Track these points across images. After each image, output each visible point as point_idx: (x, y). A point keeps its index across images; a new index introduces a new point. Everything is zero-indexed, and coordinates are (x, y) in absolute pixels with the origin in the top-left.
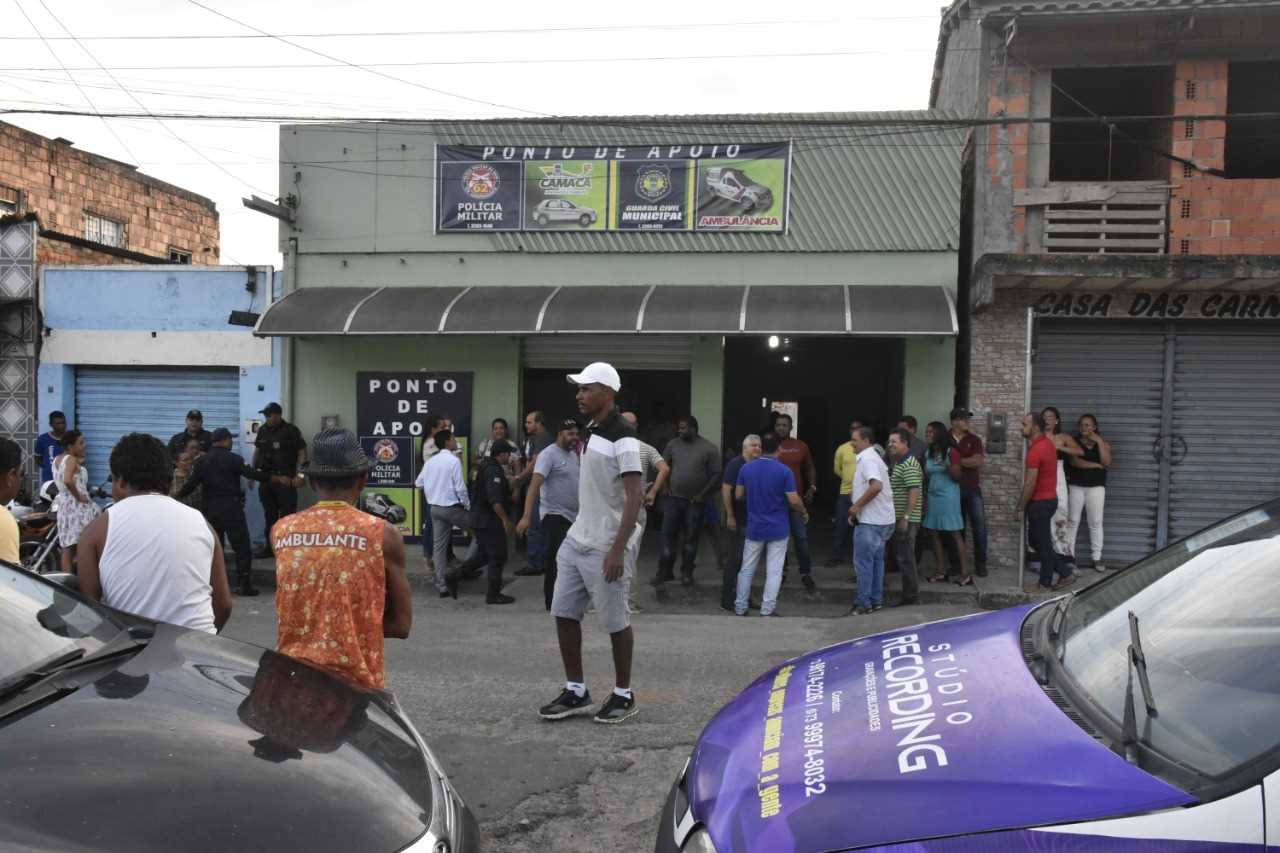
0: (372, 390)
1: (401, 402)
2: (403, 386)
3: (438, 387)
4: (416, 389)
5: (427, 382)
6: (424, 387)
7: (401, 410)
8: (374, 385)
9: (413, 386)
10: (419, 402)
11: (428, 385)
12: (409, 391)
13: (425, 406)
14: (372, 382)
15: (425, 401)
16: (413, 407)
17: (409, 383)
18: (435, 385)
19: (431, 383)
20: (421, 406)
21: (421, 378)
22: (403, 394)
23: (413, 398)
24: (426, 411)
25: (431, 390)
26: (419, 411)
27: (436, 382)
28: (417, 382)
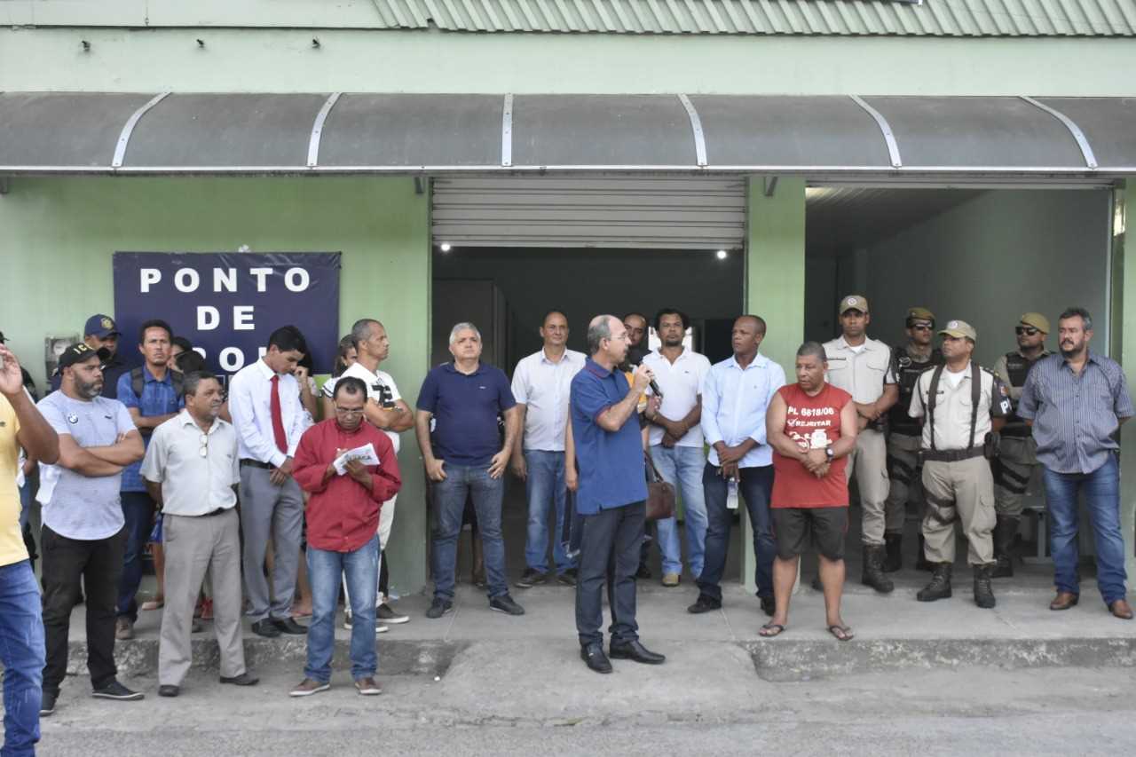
0: (145, 288)
1: (202, 311)
2: (207, 280)
3: (275, 282)
4: (232, 286)
5: (253, 271)
6: (246, 281)
7: (202, 325)
8: (149, 278)
9: (225, 280)
10: (238, 310)
11: (255, 277)
12: (217, 288)
13: (250, 317)
14: (145, 273)
15: (250, 309)
16: (227, 318)
17: (218, 274)
18: (268, 277)
19: (261, 274)
20: (242, 318)
21: (243, 264)
22: (205, 294)
23: (225, 302)
24: (251, 327)
25: (262, 287)
26: (238, 326)
27: (270, 271)
28: (233, 272)
